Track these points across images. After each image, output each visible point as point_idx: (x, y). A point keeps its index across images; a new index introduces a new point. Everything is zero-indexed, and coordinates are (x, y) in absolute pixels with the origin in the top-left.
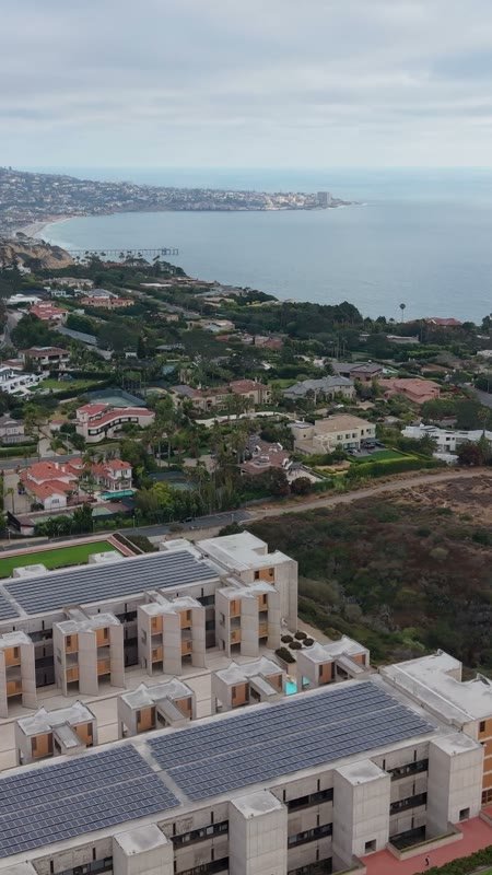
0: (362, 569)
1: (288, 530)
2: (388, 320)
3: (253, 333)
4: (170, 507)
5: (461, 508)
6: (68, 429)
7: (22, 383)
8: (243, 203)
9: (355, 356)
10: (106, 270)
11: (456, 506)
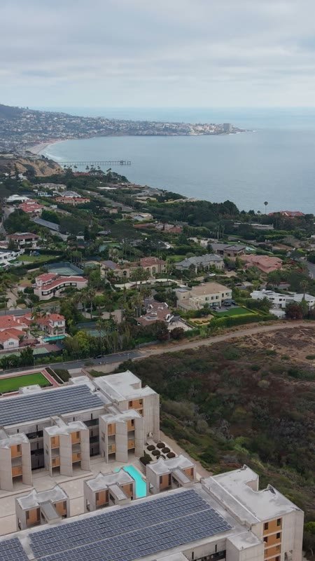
0: (212, 394)
1: (165, 365)
2: (256, 212)
3: (164, 222)
4: (87, 349)
5: (283, 350)
6: (29, 291)
7: (5, 258)
8: (175, 131)
9: (231, 237)
10: (75, 178)
11: (280, 349)
